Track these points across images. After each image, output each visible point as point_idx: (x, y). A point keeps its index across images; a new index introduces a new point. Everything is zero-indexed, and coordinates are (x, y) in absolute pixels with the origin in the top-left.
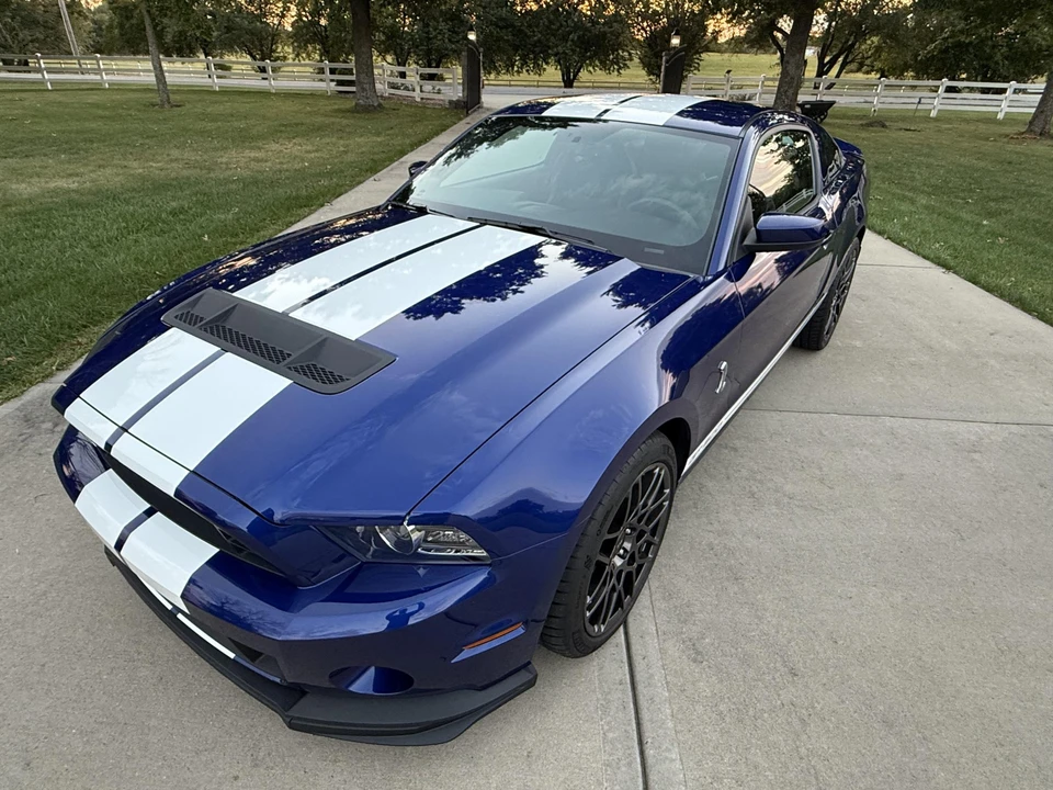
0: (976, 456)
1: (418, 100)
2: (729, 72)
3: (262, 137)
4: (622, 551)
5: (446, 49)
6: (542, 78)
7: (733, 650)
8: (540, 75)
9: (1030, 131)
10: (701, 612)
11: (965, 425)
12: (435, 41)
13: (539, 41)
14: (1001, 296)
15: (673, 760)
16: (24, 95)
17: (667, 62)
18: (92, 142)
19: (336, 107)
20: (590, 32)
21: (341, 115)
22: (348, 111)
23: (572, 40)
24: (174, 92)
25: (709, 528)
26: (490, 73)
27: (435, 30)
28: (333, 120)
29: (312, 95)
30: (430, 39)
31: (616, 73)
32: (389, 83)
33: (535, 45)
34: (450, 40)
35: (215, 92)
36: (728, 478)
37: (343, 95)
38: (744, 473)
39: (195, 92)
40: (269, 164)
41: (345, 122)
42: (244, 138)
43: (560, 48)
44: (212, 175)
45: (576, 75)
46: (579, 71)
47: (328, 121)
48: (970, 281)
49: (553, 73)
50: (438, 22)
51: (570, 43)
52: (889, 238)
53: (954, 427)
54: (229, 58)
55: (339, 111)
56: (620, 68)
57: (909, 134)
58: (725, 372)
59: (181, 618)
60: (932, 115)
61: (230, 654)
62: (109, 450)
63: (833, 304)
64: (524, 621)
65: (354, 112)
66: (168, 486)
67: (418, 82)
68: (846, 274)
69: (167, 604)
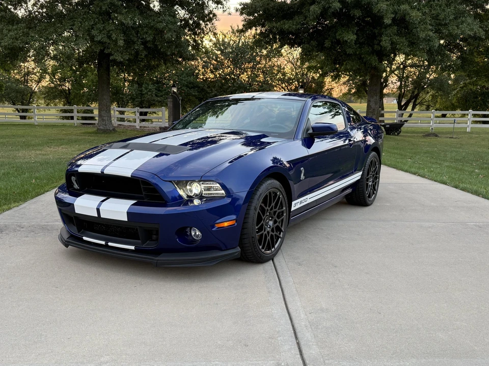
0: (429, 229)
1: (138, 127)
3: (40, 145)
5: (154, 100)
11: (429, 223)
12: (146, 96)
19: (83, 131)
21: (88, 135)
22: (92, 133)
27: (146, 89)
28: (82, 137)
30: (142, 95)
32: (118, 118)
37: (84, 126)
38: (325, 234)
41: (91, 138)
42: (27, 146)
48: (455, 187)
50: (148, 85)
53: (423, 223)
55: (84, 133)
57: (452, 140)
58: (303, 171)
59: (110, 244)
60: (467, 131)
61: (133, 248)
62: (102, 172)
63: (370, 184)
64: (236, 220)
65: (96, 133)
66: (128, 174)
67: (138, 117)
68: (374, 169)
69: (103, 243)
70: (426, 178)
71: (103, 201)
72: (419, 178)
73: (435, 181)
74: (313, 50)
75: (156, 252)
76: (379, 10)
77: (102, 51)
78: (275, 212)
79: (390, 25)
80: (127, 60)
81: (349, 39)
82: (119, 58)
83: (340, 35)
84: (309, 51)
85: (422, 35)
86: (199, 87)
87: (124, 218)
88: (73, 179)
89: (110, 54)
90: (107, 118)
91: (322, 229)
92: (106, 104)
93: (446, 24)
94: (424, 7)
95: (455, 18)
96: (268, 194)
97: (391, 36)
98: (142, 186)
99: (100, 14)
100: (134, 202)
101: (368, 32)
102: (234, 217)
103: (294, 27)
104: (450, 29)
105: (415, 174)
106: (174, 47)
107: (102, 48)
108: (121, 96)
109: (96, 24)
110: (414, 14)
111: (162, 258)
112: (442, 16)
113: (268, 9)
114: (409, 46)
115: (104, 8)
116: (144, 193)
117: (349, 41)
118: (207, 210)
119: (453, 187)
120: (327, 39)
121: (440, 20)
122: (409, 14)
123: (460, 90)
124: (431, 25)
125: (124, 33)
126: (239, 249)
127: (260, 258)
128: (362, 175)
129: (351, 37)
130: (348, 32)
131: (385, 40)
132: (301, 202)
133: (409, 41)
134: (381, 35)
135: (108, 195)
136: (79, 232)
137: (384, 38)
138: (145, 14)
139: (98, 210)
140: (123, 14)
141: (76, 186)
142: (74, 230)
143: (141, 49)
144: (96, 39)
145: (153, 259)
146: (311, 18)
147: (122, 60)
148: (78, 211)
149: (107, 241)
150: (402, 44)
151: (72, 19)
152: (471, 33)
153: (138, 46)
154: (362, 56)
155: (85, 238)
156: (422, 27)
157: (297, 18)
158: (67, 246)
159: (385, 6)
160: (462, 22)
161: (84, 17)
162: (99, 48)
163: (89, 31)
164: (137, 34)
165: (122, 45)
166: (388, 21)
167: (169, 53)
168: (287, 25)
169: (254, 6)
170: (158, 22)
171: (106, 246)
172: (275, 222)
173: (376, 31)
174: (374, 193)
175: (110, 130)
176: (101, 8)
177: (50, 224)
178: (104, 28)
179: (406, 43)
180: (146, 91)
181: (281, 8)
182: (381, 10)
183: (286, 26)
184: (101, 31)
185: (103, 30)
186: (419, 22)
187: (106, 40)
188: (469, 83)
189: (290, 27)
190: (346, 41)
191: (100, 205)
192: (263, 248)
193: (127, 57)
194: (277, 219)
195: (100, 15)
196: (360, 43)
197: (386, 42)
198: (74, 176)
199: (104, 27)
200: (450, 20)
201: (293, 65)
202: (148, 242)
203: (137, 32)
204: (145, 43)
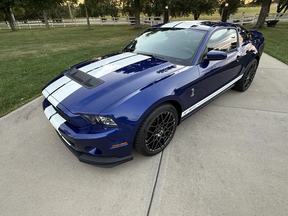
0: (282, 122)
1: (152, 25)
2: (244, 13)
3: (110, 37)
4: (160, 133)
5: (161, 11)
6: (188, 18)
7: (188, 161)
8: (188, 17)
10: (183, 151)
11: (282, 113)
12: (158, 9)
13: (188, 7)
15: (163, 181)
16: (59, 28)
17: (224, 11)
18: (71, 39)
19: (130, 28)
20: (203, 3)
22: (133, 29)
23: (198, 6)
24: (92, 26)
25: (193, 133)
26: (173, 17)
27: (159, 6)
28: (128, 32)
29: (125, 25)
30: (157, 9)
31: (210, 15)
32: (144, 21)
33: (187, 9)
34: (163, 9)
35: (101, 26)
36: (203, 122)
37: (132, 25)
38: (208, 121)
39: (96, 26)
40: (110, 43)
41: (131, 32)
42: (106, 37)
43: (194, 9)
44: (96, 46)
45: (198, 16)
46: (199, 15)
47: (127, 32)
49: (192, 16)
50: (160, 4)
51: (197, 7)
52: (281, 61)
53: (278, 114)
54: (106, 17)
55: (130, 29)
56: (212, 14)
61: (70, 145)
63: (248, 78)
65: (134, 29)
68: (252, 69)
69: (61, 135)
72: (281, 63)
90: (138, 22)
92: (138, 16)
96: (158, 117)
100: (65, 121)
105: (279, 60)
128: (243, 76)
132: (191, 109)
174: (249, 83)
175: (139, 28)
180: (158, 7)
192: (153, 149)
194: (167, 128)
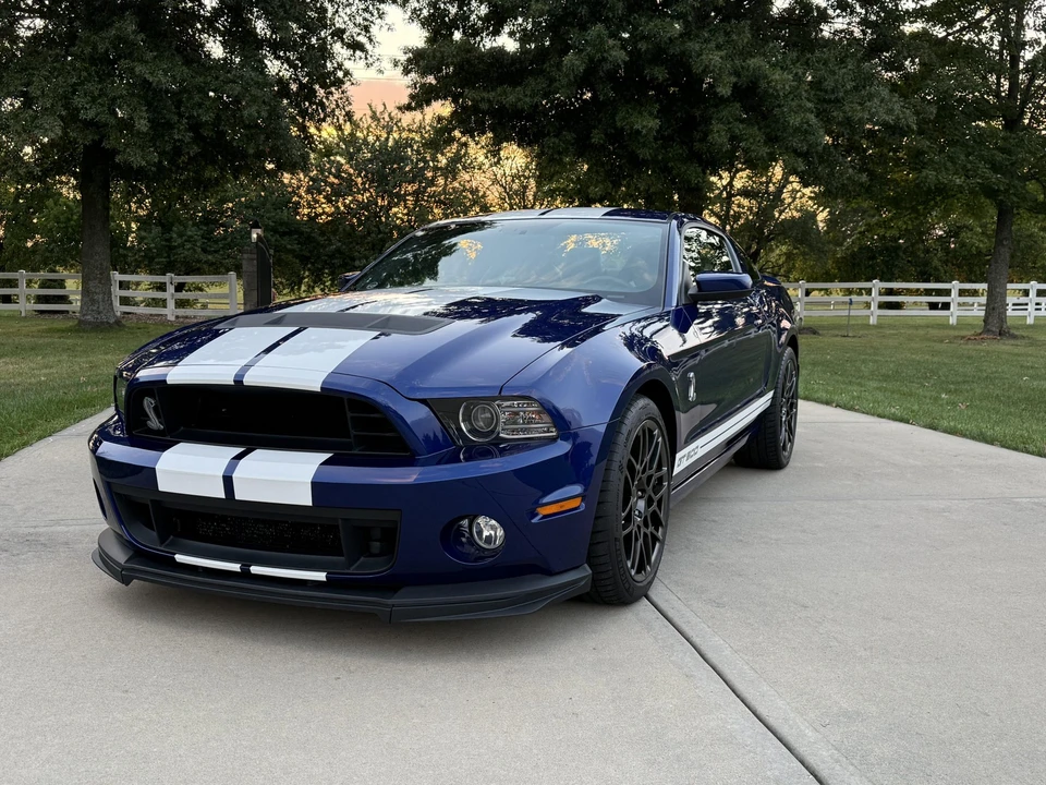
0: (946, 514)
1: (171, 318)
5: (199, 261)
9: (986, 330)
11: (935, 501)
12: (180, 250)
14: (964, 435)
19: (43, 327)
21: (57, 335)
22: (65, 331)
30: (171, 248)
32: (121, 298)
38: (728, 531)
48: (930, 428)
53: (924, 502)
57: (849, 339)
58: (694, 381)
59: (255, 569)
60: (871, 322)
61: (321, 576)
62: (239, 381)
63: (784, 418)
64: (583, 496)
66: (314, 384)
67: (173, 295)
68: (789, 385)
69: (236, 567)
70: (856, 411)
71: (239, 457)
72: (839, 411)
73: (879, 416)
74: (566, 152)
75: (388, 585)
76: (707, 67)
77: (96, 145)
78: (650, 478)
79: (728, 100)
80: (154, 165)
81: (644, 127)
82: (137, 159)
83: (624, 119)
84: (560, 153)
85: (795, 120)
86: (302, 233)
87: (305, 499)
88: (148, 403)
89: (115, 152)
90: (101, 296)
91: (714, 521)
92: (101, 264)
93: (837, 101)
94: (794, 64)
95: (856, 88)
96: (641, 433)
97: (729, 123)
98: (349, 415)
99: (93, 60)
100: (325, 456)
101: (679, 115)
102: (577, 489)
103: (527, 99)
104: (848, 109)
105: (828, 403)
106: (262, 137)
107: (96, 138)
108: (121, 251)
109: (82, 83)
110: (778, 77)
111: (402, 600)
112: (829, 84)
113: (468, 61)
114: (766, 143)
115: (101, 48)
116: (353, 432)
117: (644, 132)
118: (516, 472)
119: (925, 427)
120: (594, 127)
121: (826, 91)
122: (766, 77)
123: (859, 239)
124: (809, 100)
125: (149, 105)
126: (586, 571)
127: (627, 590)
128: (773, 398)
129: (648, 123)
130: (640, 113)
131: (718, 132)
132: (689, 456)
133: (767, 135)
134: (707, 120)
135: (250, 444)
136: (162, 543)
137: (716, 126)
138: (195, 65)
139: (228, 481)
140: (147, 62)
141: (154, 423)
142: (148, 538)
143: (187, 140)
144: (82, 115)
145: (380, 604)
146: (565, 81)
147: (144, 163)
148: (165, 485)
149: (247, 562)
150: (752, 141)
151: (26, 69)
152: (890, 119)
153: (182, 134)
154: (670, 165)
155: (180, 558)
156: (794, 104)
157: (533, 83)
158: (125, 580)
159: (718, 58)
160: (871, 97)
161: (55, 68)
162: (91, 137)
163: (66, 99)
164: (178, 107)
165: (145, 129)
166: (724, 91)
167: (251, 151)
168: (512, 96)
169: (438, 54)
170: (226, 83)
171: (245, 575)
172: (649, 503)
173: (698, 113)
174: (790, 440)
175: (108, 323)
176: (95, 48)
177: (42, 530)
178: (102, 93)
179: (761, 138)
180: (179, 241)
181: (497, 60)
182: (711, 68)
183: (512, 98)
184: (94, 100)
185: (100, 96)
186: (786, 96)
187: (104, 118)
188: (876, 224)
189: (520, 100)
190: (638, 132)
191: (232, 466)
192: (633, 567)
193: (155, 158)
194: (653, 495)
195: (92, 64)
196: (663, 138)
197: (719, 135)
198: (152, 396)
199: (101, 90)
200: (846, 92)
201: (505, 188)
202: (362, 559)
203: (179, 104)
204: (195, 127)
